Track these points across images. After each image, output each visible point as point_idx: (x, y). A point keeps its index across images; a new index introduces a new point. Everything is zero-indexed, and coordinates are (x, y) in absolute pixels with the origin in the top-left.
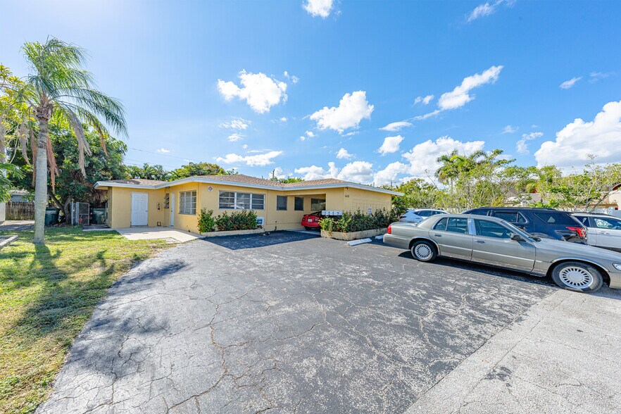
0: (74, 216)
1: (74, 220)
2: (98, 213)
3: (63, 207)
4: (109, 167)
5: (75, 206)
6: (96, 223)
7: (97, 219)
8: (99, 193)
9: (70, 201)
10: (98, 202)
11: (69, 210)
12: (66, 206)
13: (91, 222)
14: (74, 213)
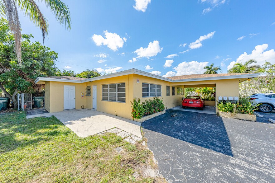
0: (20, 104)
1: (20, 106)
2: (38, 100)
3: (11, 97)
4: (46, 68)
5: (20, 96)
6: (37, 107)
7: (38, 104)
8: (38, 86)
9: (17, 92)
10: (37, 92)
11: (16, 99)
12: (14, 96)
13: (33, 106)
14: (20, 101)
